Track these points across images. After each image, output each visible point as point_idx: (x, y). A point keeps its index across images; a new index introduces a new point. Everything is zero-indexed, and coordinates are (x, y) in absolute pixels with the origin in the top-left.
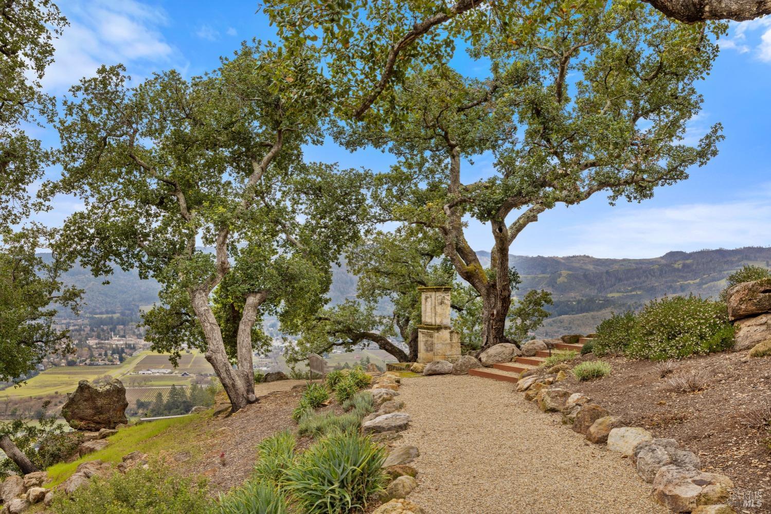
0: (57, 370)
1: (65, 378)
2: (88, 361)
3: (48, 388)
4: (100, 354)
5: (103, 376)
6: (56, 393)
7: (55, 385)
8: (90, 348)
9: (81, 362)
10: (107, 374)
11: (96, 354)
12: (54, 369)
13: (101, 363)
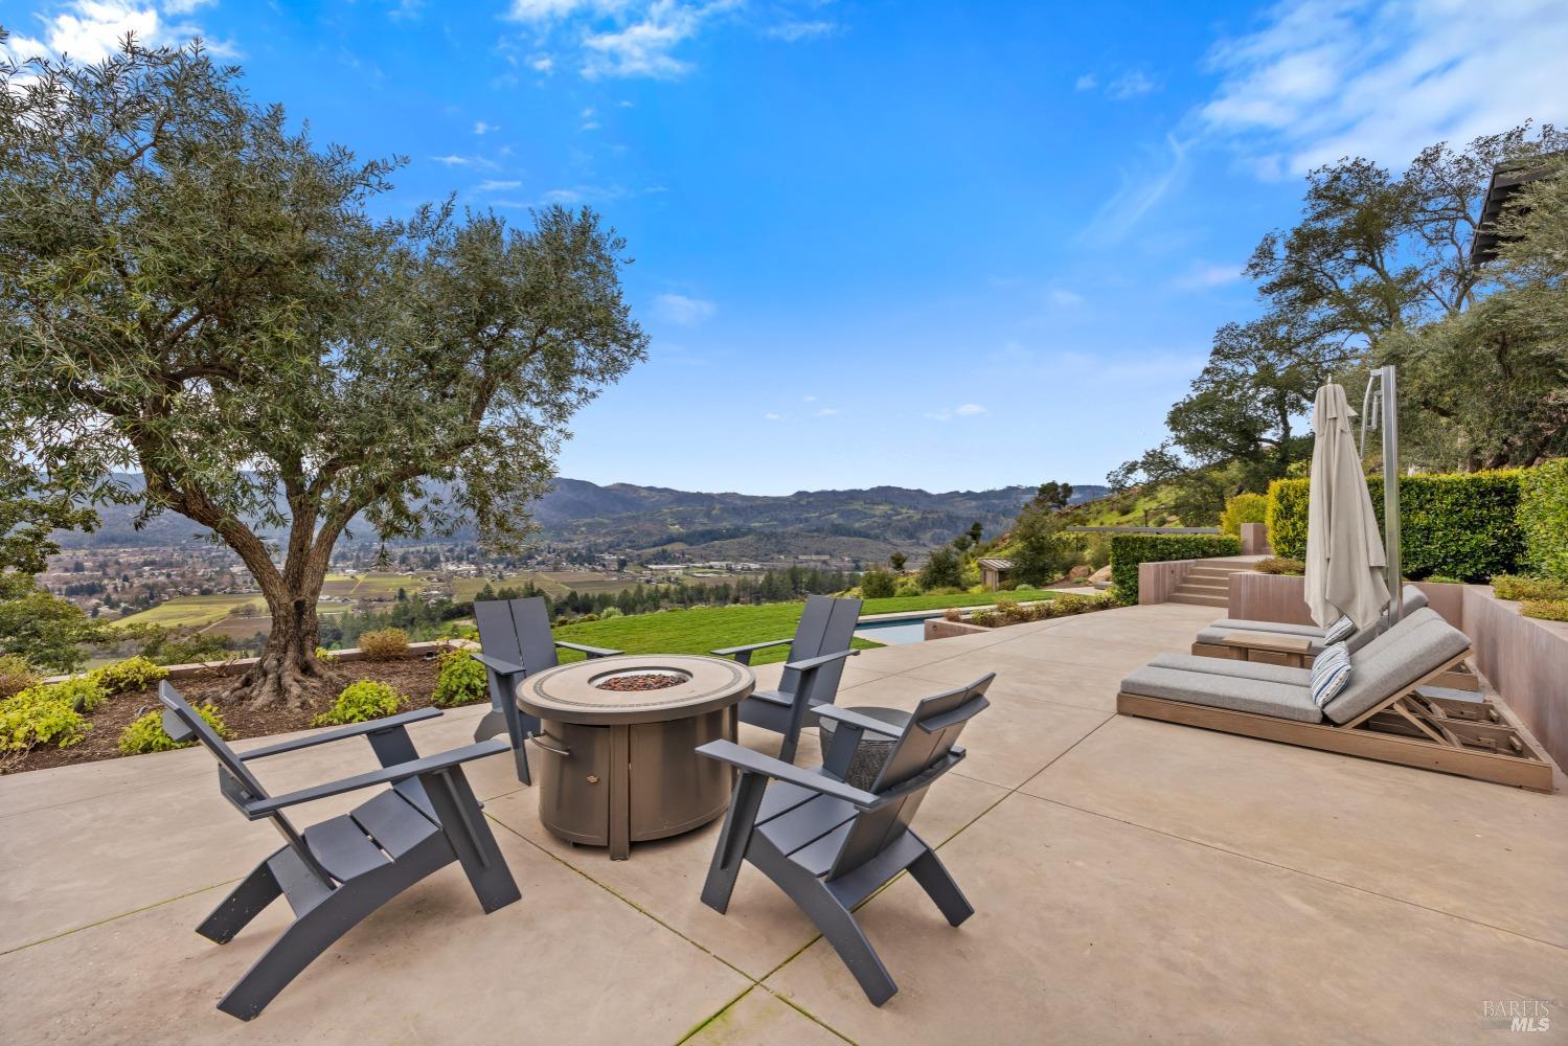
0: (187, 599)
1: (196, 608)
2: (228, 590)
3: (170, 620)
4: (245, 582)
5: (243, 605)
6: (180, 625)
7: (181, 616)
8: (233, 575)
9: (219, 590)
10: (249, 603)
11: (239, 581)
12: (183, 599)
13: (244, 590)
